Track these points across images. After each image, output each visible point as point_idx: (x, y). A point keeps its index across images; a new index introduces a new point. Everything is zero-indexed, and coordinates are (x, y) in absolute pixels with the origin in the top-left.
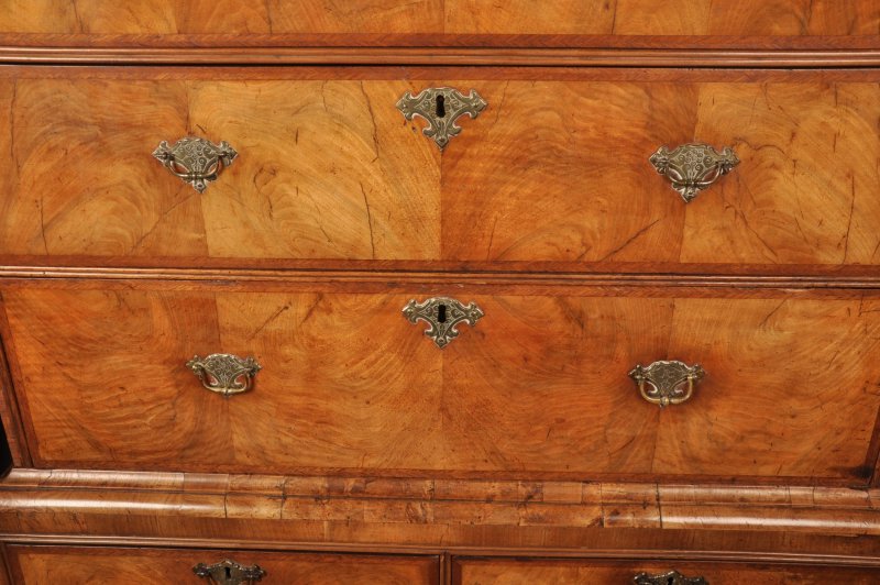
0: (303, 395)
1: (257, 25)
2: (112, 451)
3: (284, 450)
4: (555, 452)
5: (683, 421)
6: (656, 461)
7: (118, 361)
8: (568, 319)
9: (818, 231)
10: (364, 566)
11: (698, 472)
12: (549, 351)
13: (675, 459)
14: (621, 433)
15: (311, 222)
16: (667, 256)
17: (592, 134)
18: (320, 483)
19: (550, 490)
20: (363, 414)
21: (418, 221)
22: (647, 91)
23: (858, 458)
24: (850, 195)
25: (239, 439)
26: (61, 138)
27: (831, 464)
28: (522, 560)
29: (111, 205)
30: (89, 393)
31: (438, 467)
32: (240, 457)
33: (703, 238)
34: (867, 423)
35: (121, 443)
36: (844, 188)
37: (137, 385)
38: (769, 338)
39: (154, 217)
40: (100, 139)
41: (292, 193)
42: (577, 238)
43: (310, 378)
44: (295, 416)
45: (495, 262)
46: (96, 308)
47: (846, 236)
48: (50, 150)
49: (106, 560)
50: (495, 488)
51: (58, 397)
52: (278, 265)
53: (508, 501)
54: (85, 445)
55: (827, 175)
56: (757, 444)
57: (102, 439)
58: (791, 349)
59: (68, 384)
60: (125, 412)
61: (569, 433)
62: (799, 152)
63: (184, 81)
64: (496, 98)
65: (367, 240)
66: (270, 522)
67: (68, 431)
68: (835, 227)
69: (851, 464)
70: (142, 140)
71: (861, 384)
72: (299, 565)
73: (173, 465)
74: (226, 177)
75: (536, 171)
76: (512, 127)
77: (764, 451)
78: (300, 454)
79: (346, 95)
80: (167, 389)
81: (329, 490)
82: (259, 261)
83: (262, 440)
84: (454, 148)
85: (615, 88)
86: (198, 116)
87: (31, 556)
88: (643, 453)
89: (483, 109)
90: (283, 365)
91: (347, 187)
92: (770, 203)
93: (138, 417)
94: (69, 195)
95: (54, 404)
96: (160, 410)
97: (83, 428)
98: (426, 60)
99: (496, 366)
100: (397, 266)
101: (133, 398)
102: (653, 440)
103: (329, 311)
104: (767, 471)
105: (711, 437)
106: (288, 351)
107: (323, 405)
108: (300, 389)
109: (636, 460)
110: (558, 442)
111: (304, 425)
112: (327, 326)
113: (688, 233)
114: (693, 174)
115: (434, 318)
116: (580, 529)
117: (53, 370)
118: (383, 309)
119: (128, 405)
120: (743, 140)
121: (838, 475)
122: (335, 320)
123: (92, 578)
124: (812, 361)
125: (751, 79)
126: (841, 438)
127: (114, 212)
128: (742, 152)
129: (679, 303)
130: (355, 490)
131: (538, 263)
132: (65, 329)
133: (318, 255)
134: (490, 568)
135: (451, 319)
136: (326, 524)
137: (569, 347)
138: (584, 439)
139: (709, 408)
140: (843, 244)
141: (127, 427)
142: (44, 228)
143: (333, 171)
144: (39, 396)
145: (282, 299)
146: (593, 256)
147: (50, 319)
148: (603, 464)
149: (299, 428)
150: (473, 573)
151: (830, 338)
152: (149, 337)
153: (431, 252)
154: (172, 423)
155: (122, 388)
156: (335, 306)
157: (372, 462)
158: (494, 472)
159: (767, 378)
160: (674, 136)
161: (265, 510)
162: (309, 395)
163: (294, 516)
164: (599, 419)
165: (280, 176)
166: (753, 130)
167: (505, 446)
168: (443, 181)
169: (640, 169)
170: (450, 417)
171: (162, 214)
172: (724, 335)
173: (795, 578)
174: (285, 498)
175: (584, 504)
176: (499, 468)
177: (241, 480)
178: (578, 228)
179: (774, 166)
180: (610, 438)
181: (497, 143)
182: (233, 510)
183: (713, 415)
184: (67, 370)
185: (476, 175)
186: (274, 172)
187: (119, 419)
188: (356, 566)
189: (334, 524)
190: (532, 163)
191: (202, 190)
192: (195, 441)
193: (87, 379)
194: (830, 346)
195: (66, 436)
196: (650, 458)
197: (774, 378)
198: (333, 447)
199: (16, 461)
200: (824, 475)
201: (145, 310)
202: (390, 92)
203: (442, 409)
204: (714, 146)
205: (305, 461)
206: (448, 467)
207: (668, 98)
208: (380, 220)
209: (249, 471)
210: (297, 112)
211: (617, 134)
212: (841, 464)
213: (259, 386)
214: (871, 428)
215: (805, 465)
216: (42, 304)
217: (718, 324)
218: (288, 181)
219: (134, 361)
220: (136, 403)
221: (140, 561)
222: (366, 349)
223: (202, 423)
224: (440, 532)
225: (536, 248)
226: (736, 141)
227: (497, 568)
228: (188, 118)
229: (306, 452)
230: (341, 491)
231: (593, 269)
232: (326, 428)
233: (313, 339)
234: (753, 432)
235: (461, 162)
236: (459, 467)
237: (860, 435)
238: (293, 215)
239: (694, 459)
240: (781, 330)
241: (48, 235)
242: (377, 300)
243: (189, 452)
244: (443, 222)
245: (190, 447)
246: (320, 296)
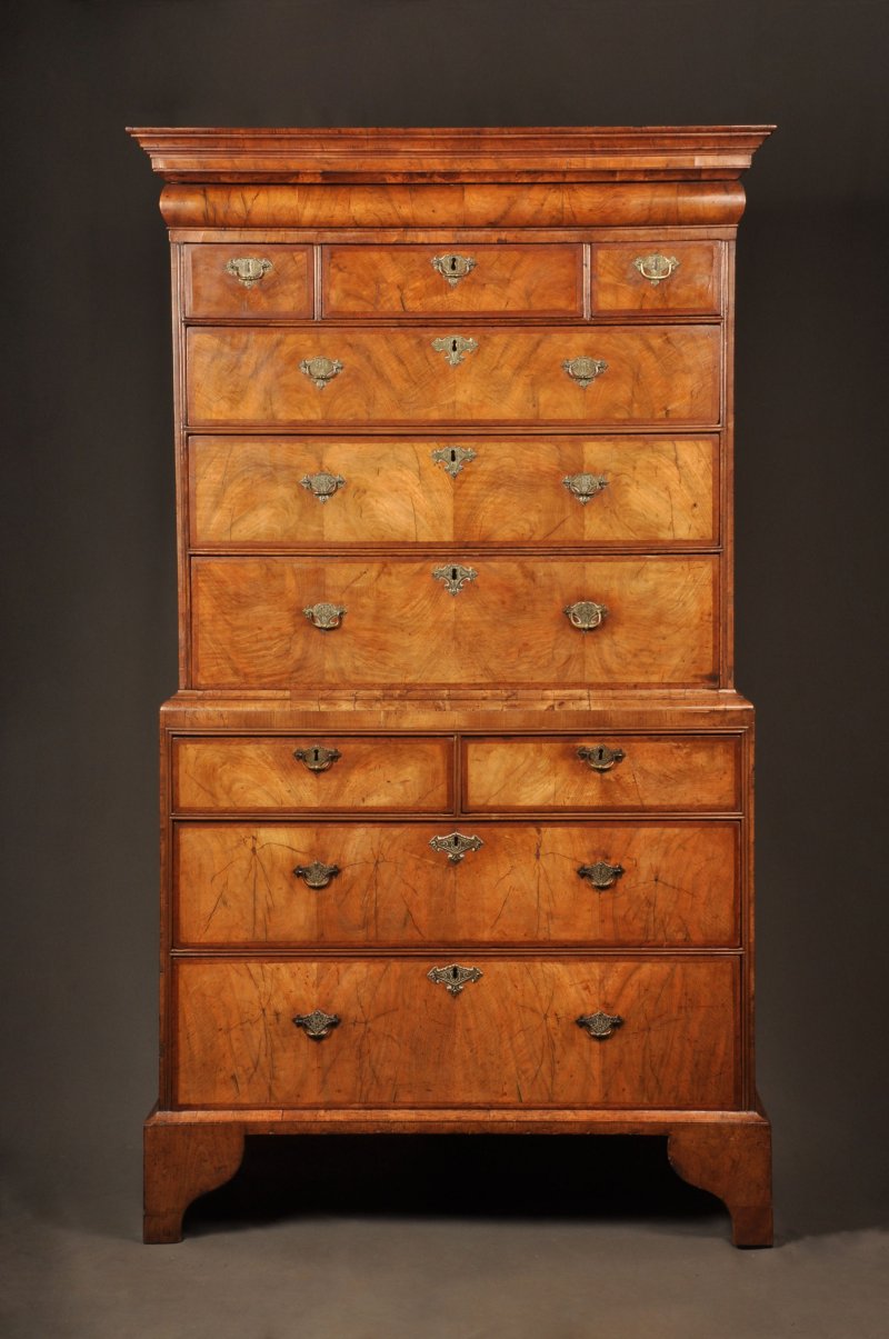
0: (370, 630)
1: (363, 416)
2: (246, 675)
3: (356, 670)
4: (523, 667)
5: (599, 643)
6: (586, 673)
7: (261, 609)
8: (526, 576)
9: (656, 520)
10: (406, 747)
11: (612, 680)
12: (516, 597)
13: (597, 671)
14: (562, 653)
15: (383, 520)
16: (577, 536)
17: (532, 469)
18: (378, 693)
19: (522, 693)
20: (406, 642)
21: (441, 518)
22: (557, 446)
23: (708, 668)
24: (668, 499)
25: (329, 665)
26: (251, 474)
27: (693, 673)
28: (507, 737)
29: (273, 511)
30: (238, 632)
31: (452, 681)
32: (328, 678)
33: (595, 528)
34: (708, 642)
35: (253, 669)
36: (665, 495)
37: (270, 626)
38: (640, 587)
39: (296, 517)
40: (271, 474)
41: (374, 503)
42: (527, 526)
43: (376, 618)
44: (365, 646)
45: (484, 542)
46: (252, 575)
47: (672, 523)
48: (244, 480)
49: (237, 748)
50: (488, 693)
51: (219, 636)
52: (363, 546)
53: (495, 699)
54: (229, 671)
55: (655, 489)
56: (646, 659)
57: (240, 666)
58: (655, 593)
59: (227, 627)
60: (259, 646)
61: (532, 652)
62: (639, 477)
63: (320, 444)
64: (482, 452)
65: (413, 529)
66: (349, 713)
67: (219, 661)
68: (665, 518)
69: (704, 673)
70: (295, 475)
71: (699, 615)
72: (364, 747)
73: (284, 685)
74: (338, 494)
75: (503, 490)
76: (490, 466)
77: (651, 665)
78: (366, 674)
79: (405, 450)
80: (288, 628)
81: (384, 696)
82: (352, 543)
83: (343, 664)
84: (461, 478)
85: (541, 446)
86: (327, 461)
87: (188, 746)
88: (578, 667)
89: (474, 457)
90: (361, 610)
91: (404, 500)
92: (627, 505)
93: (267, 649)
94: (248, 505)
95: (215, 641)
96: (283, 643)
97: (230, 659)
98: (445, 432)
99: (486, 608)
100: (429, 545)
101: (266, 635)
102: (582, 656)
103: (390, 574)
104: (655, 679)
105: (618, 655)
106: (364, 600)
107: (383, 637)
108: (369, 627)
109: (574, 674)
110: (525, 660)
111: (370, 652)
112: (388, 584)
113: (586, 522)
114: (585, 489)
115: (449, 577)
116: (540, 712)
117: (219, 617)
118: (421, 573)
119: (261, 640)
120: (609, 471)
121: (699, 681)
122: (393, 580)
123: (224, 764)
124: (668, 600)
125: (609, 440)
126: (696, 652)
127: (274, 515)
128: (609, 478)
129: (587, 565)
130: (400, 696)
131: (507, 542)
132: (231, 589)
133: (386, 539)
134: (485, 746)
135: (460, 577)
136: (382, 713)
137: (527, 594)
138: (540, 658)
139: (613, 633)
140: (671, 527)
141: (258, 657)
142: (232, 525)
143: (396, 491)
144: (207, 636)
145: (363, 567)
146: (537, 537)
147: (224, 582)
148: (552, 676)
149: (366, 654)
150: (476, 751)
151: (675, 585)
152: (282, 593)
153: (448, 537)
154: (287, 652)
155: (260, 629)
156: (394, 571)
157: (411, 679)
158: (487, 684)
159: (644, 612)
160: (573, 469)
161: (345, 707)
162: (375, 630)
163: (363, 709)
164: (549, 642)
165: (368, 493)
166: (613, 466)
167: (493, 665)
168: (455, 495)
169: (558, 487)
170: (459, 643)
171: (301, 516)
172: (615, 584)
173: (678, 747)
174: (356, 700)
175: (543, 699)
176: (490, 681)
177: (328, 693)
178: (527, 521)
179: (627, 484)
180: (557, 657)
181: (482, 475)
182: (323, 707)
183: (616, 638)
184: (228, 617)
185: (472, 492)
186: (365, 492)
187: (254, 651)
188: (400, 746)
189: (388, 714)
190: (501, 485)
191: (325, 502)
192: (300, 666)
193: (239, 623)
194: (676, 591)
195: (218, 664)
196: (582, 671)
197: (648, 612)
198: (387, 668)
199: (182, 685)
200: (690, 681)
201: (282, 575)
202: (427, 449)
203: (455, 638)
204: (594, 473)
205: (369, 679)
206: (459, 681)
207: (568, 450)
208: (421, 518)
209: (333, 687)
210: (379, 459)
211: (543, 469)
212: (699, 673)
213: (345, 625)
214: (711, 645)
215: (677, 674)
216: (220, 573)
217: (611, 578)
218: (372, 496)
219: (270, 610)
220: (267, 639)
221: (259, 748)
222: (410, 599)
223: (307, 652)
224: (454, 719)
225: (504, 534)
226: (605, 472)
227: (490, 745)
228: (321, 463)
229: (369, 672)
230: (392, 696)
231: (537, 545)
232: (383, 653)
233: (380, 593)
234: (641, 650)
235: (464, 485)
236: (465, 680)
237: (706, 651)
238: (374, 516)
239: (608, 671)
240: (646, 581)
241: (234, 528)
242: (417, 566)
243: (295, 675)
244: (455, 519)
245: (298, 670)
246: (385, 565)
